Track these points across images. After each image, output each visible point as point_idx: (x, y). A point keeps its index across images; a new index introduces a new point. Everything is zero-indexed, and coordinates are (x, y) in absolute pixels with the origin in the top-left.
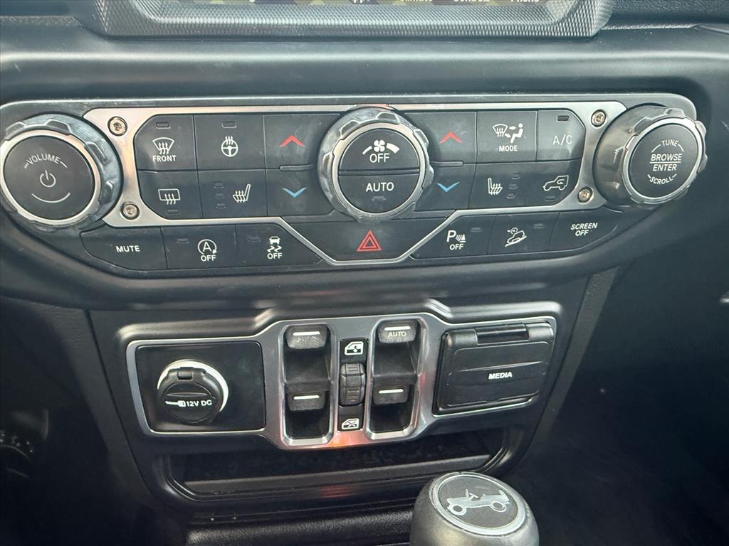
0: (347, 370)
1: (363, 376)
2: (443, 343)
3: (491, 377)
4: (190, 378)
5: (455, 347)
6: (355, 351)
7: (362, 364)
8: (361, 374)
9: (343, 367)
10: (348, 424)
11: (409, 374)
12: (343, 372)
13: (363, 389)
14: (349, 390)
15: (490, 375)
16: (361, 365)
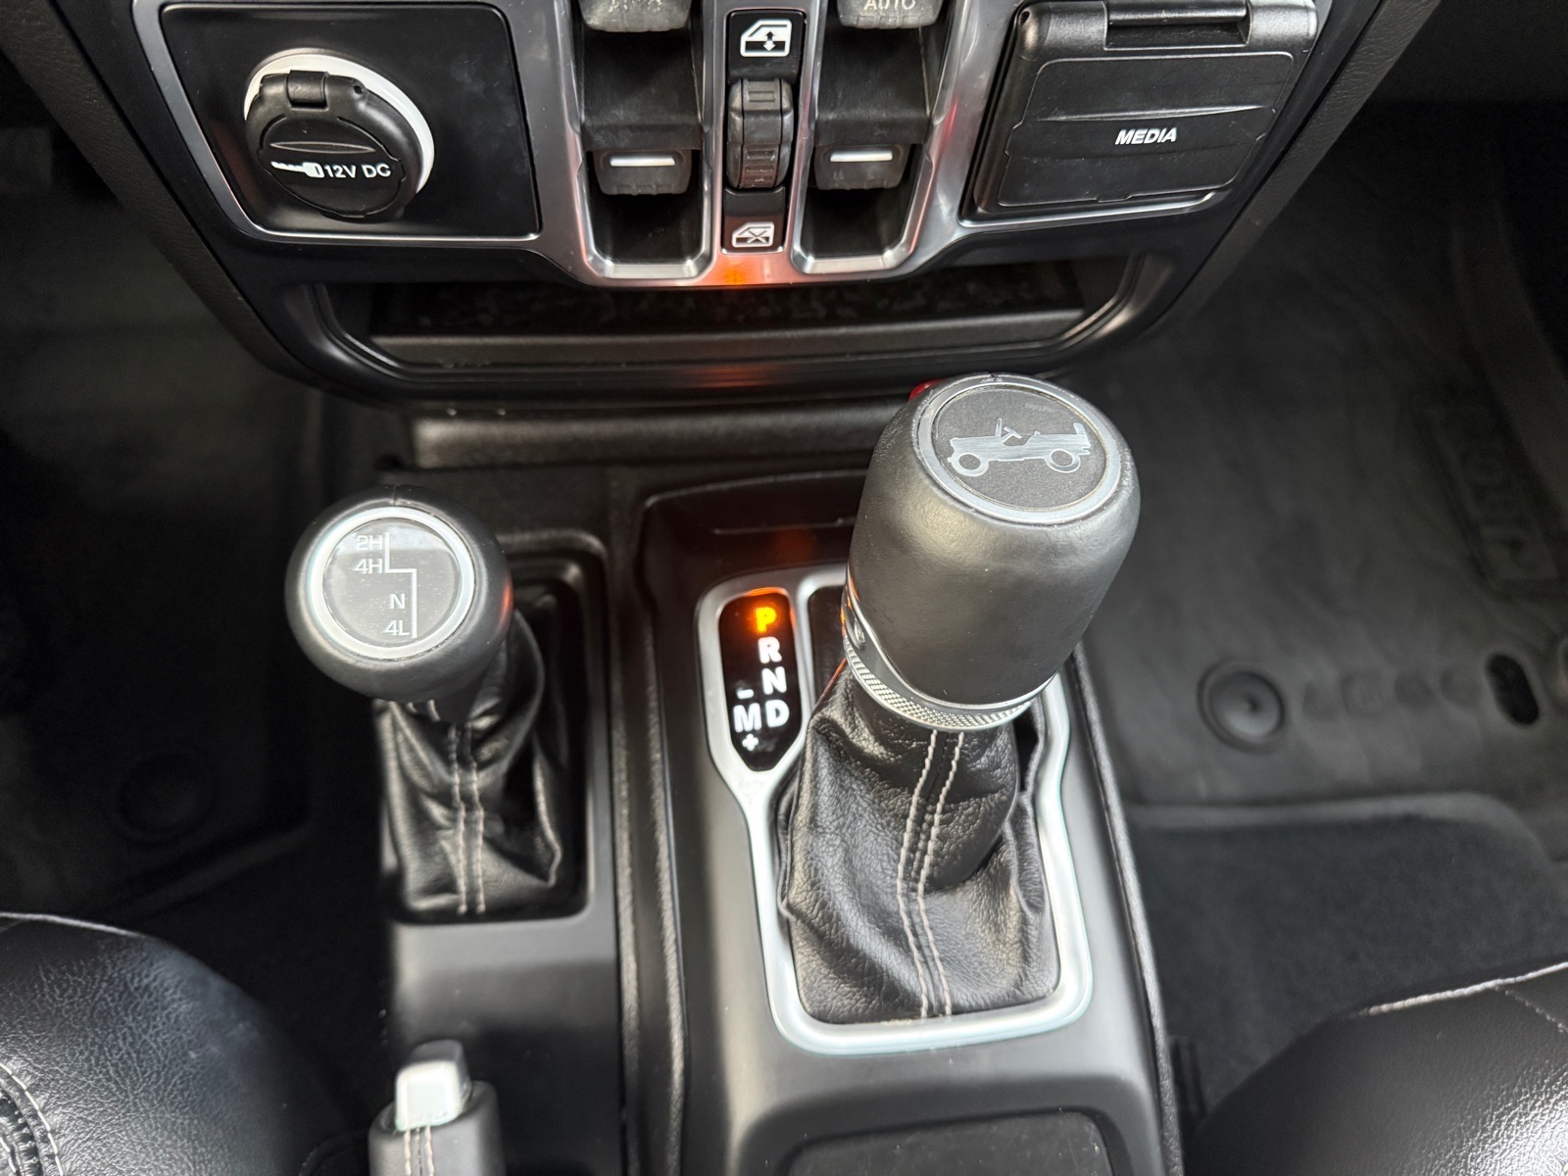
0: (747, 97)
1: (788, 118)
2: (1012, 37)
3: (1123, 138)
4: (322, 104)
5: (1043, 52)
6: (769, 45)
7: (788, 81)
8: (782, 112)
9: (736, 90)
10: (746, 235)
11: (911, 114)
12: (736, 103)
13: (786, 151)
14: (750, 153)
15: (1122, 133)
16: (786, 87)
